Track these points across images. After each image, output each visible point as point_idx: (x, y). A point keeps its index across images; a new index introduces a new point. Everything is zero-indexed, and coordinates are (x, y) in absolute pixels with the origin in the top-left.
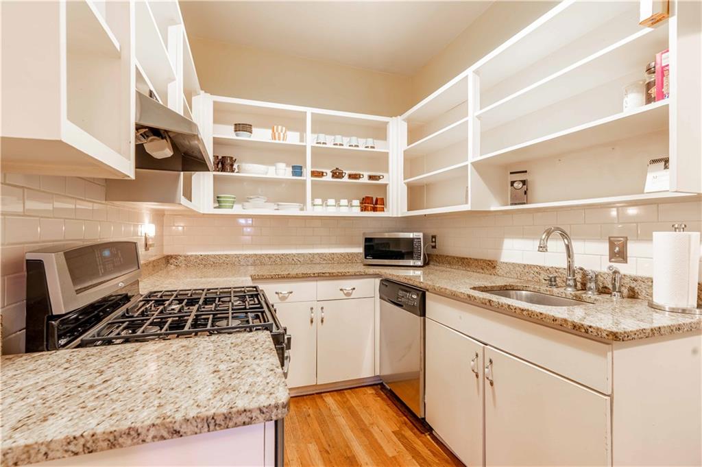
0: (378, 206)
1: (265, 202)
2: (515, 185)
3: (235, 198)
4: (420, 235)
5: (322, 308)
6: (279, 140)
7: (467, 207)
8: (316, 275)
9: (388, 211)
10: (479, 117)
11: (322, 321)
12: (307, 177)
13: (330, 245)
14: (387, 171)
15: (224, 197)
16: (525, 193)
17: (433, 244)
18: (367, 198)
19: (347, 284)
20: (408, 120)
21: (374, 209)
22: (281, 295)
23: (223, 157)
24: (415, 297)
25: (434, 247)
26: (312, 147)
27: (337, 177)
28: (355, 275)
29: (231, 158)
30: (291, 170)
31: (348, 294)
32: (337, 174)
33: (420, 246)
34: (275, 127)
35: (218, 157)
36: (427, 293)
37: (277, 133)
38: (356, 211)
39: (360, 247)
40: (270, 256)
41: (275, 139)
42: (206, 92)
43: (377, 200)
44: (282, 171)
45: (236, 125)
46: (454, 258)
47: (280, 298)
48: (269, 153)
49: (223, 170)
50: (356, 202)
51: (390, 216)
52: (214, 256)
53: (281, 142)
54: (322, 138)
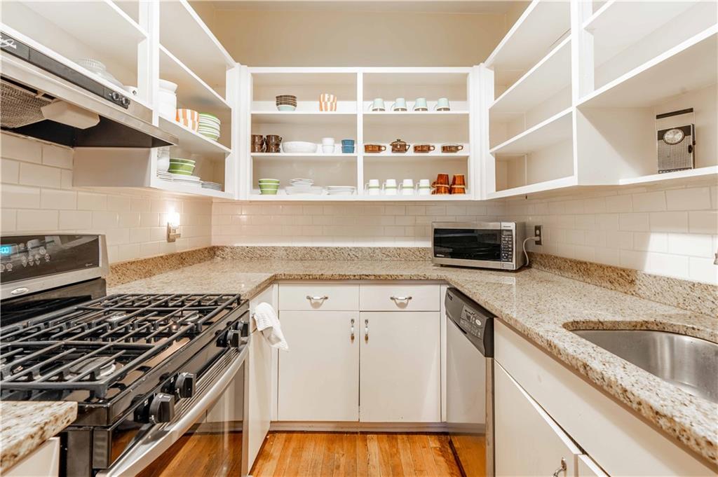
0: (455, 186)
1: (312, 185)
2: (668, 136)
3: (278, 182)
4: (512, 226)
5: (367, 321)
6: (326, 110)
7: (571, 181)
8: (357, 277)
9: (469, 193)
10: (590, 29)
11: (367, 338)
12: (359, 152)
13: (395, 237)
14: (467, 141)
15: (267, 182)
16: (690, 149)
17: (538, 238)
18: (440, 176)
19: (401, 292)
20: (495, 67)
21: (451, 191)
22: (313, 301)
23: (267, 136)
24: (479, 323)
25: (539, 243)
26: (364, 115)
27: (399, 151)
28: (411, 279)
29: (277, 137)
30: (341, 145)
31: (402, 305)
32: (399, 147)
33: (512, 241)
34: (322, 96)
35: (262, 136)
36: (495, 319)
37: (323, 103)
38: (424, 193)
39: (428, 240)
40: (321, 250)
41: (322, 110)
42: (242, 64)
43: (454, 178)
44: (330, 148)
45: (277, 97)
46: (565, 260)
47: (312, 304)
48: (315, 128)
49: (268, 150)
50: (425, 183)
51: (473, 199)
52: (261, 249)
53: (329, 112)
54: (379, 103)
